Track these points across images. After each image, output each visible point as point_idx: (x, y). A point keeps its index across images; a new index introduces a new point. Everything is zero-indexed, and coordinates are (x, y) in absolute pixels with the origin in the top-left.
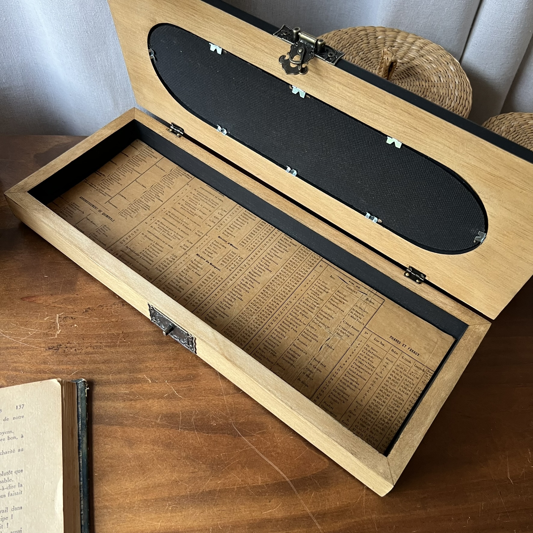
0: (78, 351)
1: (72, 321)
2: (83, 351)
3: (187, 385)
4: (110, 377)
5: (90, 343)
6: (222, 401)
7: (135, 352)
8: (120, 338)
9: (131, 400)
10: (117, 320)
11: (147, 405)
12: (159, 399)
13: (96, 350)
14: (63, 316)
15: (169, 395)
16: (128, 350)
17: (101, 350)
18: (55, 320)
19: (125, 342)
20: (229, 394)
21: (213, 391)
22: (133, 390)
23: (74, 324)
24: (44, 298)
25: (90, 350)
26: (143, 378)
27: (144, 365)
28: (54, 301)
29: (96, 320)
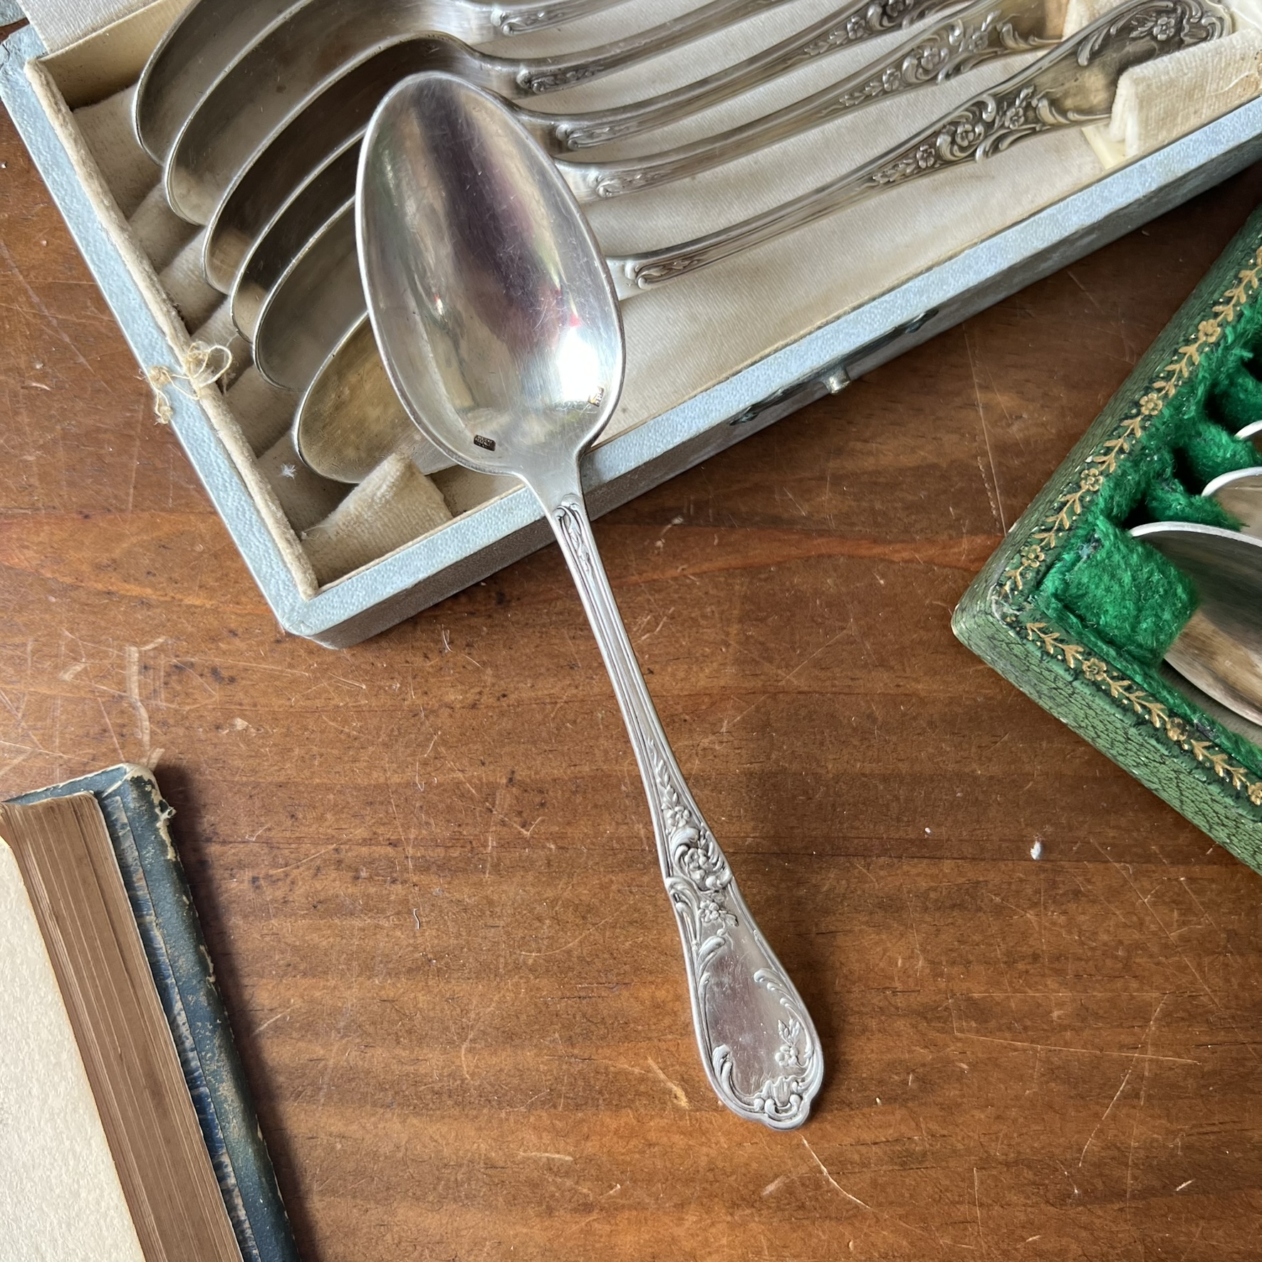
0: (269, 894)
1: (214, 694)
2: (300, 890)
3: (890, 1133)
4: (465, 1061)
5: (329, 840)
6: (1084, 1234)
7: (590, 909)
8: (498, 815)
9: (587, 1208)
10: (471, 697)
11: (674, 1240)
12: (735, 1205)
13: (372, 890)
14: (163, 661)
15: (789, 1189)
16: (550, 893)
17: (399, 887)
18: (122, 683)
19: (527, 843)
20: (1121, 1195)
21: (1029, 1175)
22: (590, 1147)
23: (230, 716)
24: (43, 537)
25: (335, 885)
26: (642, 1080)
27: (645, 994)
28: (104, 558)
29: (354, 693)
